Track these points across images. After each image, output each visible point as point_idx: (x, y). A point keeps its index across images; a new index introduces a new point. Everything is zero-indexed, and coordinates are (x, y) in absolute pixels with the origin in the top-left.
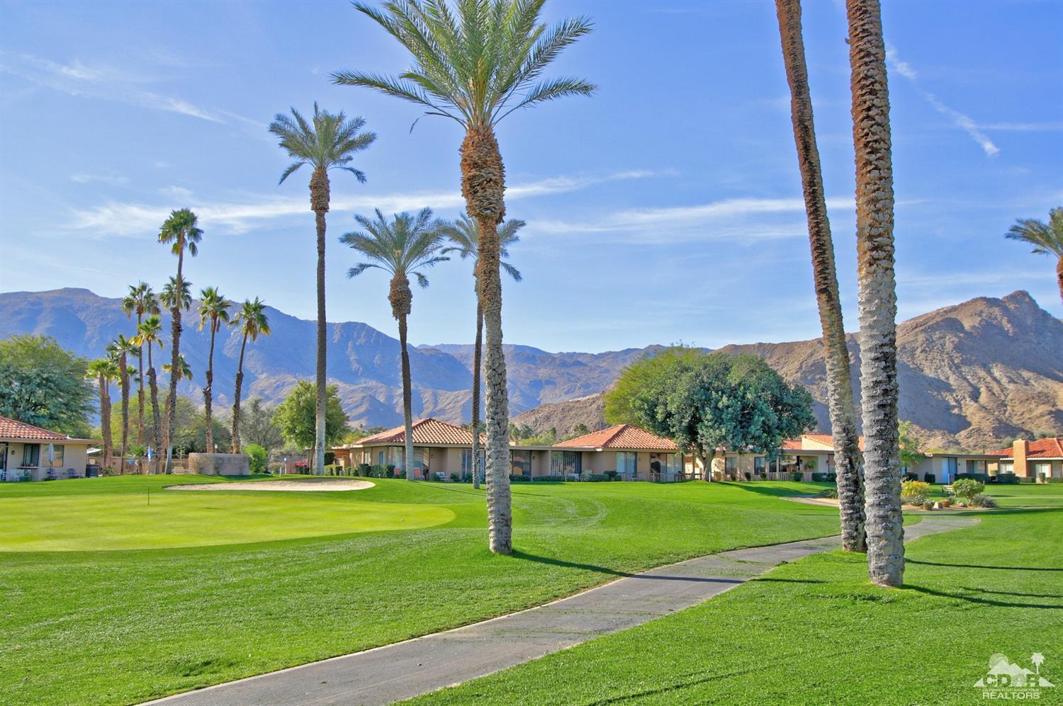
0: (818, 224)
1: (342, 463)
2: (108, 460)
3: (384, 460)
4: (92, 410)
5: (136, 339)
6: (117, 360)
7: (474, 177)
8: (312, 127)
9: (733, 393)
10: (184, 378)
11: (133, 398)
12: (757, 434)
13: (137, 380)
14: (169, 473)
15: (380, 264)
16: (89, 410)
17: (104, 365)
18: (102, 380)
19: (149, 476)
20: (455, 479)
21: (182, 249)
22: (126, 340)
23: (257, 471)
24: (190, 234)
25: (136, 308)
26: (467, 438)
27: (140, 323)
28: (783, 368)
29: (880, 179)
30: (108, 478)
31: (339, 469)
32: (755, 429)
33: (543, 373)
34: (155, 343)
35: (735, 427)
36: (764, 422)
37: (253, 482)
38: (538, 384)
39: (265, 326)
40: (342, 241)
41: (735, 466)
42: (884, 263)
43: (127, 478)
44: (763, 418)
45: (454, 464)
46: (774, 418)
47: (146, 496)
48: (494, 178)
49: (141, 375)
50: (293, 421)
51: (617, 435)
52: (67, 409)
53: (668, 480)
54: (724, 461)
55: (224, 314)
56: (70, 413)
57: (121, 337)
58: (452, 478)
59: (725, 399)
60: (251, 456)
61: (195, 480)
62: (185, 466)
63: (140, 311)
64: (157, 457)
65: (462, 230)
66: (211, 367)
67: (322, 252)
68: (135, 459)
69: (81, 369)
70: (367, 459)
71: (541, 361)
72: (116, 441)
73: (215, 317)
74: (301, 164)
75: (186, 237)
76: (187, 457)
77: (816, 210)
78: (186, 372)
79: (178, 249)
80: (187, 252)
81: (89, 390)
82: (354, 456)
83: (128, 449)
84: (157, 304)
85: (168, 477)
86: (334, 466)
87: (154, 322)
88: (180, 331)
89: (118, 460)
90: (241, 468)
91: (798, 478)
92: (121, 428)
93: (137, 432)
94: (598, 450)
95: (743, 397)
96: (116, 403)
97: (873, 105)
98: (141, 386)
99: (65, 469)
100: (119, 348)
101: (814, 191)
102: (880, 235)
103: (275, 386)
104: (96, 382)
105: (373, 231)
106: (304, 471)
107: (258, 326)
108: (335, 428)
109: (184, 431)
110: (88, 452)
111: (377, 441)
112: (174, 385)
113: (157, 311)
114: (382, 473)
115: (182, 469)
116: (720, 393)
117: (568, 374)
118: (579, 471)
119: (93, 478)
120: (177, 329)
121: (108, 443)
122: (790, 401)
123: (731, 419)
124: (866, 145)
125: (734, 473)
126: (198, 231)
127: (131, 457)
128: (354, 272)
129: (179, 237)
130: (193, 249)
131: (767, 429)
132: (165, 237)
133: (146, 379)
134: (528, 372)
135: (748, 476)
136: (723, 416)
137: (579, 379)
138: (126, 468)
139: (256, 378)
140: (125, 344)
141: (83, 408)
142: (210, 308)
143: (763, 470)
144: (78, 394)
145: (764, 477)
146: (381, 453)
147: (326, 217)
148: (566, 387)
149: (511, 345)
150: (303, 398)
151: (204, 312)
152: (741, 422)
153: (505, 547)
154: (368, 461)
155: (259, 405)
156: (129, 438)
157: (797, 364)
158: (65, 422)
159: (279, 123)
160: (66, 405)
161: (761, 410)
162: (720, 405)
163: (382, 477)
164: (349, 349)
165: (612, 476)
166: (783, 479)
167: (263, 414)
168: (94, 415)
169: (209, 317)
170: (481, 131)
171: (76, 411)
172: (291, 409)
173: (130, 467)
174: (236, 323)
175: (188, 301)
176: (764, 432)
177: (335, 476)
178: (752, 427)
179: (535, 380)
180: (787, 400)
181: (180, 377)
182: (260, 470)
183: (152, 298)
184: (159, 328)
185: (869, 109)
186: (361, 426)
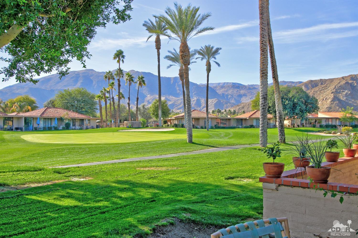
0: (272, 60)
1: (169, 123)
2: (102, 123)
3: (181, 123)
4: (97, 109)
5: (108, 88)
6: (103, 94)
7: (182, 55)
8: (155, 24)
9: (290, 100)
10: (122, 99)
11: (108, 105)
12: (298, 112)
13: (109, 100)
14: (119, 127)
15: (176, 64)
16: (96, 109)
17: (100, 96)
18: (99, 100)
19: (113, 128)
20: (202, 128)
21: (120, 62)
22: (105, 89)
23: (144, 126)
24: (122, 57)
25: (108, 78)
26: (205, 116)
27: (109, 84)
28: (328, 88)
29: (264, 58)
30: (102, 128)
31: (168, 125)
32: (297, 111)
33: (242, 92)
34: (113, 89)
35: (290, 110)
36: (300, 109)
37: (141, 129)
38: (240, 96)
39: (144, 83)
40: (165, 58)
41: (294, 123)
42: (265, 77)
43: (107, 128)
44: (300, 107)
45: (202, 123)
46: (304, 107)
47: (112, 133)
48: (187, 55)
49: (110, 98)
50: (154, 111)
51: (254, 114)
52: (90, 109)
53: (271, 127)
54: (291, 121)
55: (132, 80)
56: (91, 110)
57: (104, 88)
58: (201, 127)
59: (287, 102)
60: (142, 122)
61: (126, 129)
62: (123, 125)
63: (109, 79)
64: (115, 122)
65: (202, 52)
66: (129, 96)
67: (159, 62)
68: (110, 123)
69: (93, 97)
70: (176, 122)
71: (242, 88)
72: (104, 118)
73: (130, 81)
74: (152, 35)
75: (121, 58)
76: (124, 122)
77: (272, 57)
78: (123, 97)
79: (119, 62)
80: (121, 62)
81: (95, 103)
82: (172, 121)
83: (107, 120)
84: (114, 76)
85: (118, 128)
86: (167, 124)
87: (113, 83)
88: (120, 86)
89: (105, 124)
90: (139, 125)
91: (314, 126)
92: (105, 114)
93: (110, 115)
94: (247, 118)
95: (293, 101)
96: (103, 106)
97: (263, 40)
98: (110, 101)
99: (90, 126)
100: (103, 91)
101: (271, 52)
102: (264, 70)
103: (152, 99)
104: (98, 101)
105: (173, 55)
106: (158, 126)
107: (142, 83)
108: (166, 113)
109: (124, 114)
110: (97, 121)
111: (179, 117)
112: (119, 101)
113: (114, 79)
114: (180, 126)
115: (122, 126)
116: (286, 100)
117: (251, 92)
118: (242, 125)
119: (98, 129)
120: (119, 85)
121: (102, 119)
122: (310, 102)
123: (289, 108)
124: (262, 50)
125: (294, 125)
126: (124, 56)
127: (108, 123)
128: (168, 67)
129: (119, 58)
130: (123, 61)
131: (302, 111)
132: (115, 58)
133: (111, 100)
134: (237, 92)
135: (298, 126)
136: (287, 107)
137: (255, 94)
138: (107, 126)
139: (146, 97)
140: (105, 90)
141: (94, 109)
142: (128, 78)
143: (303, 124)
144: (93, 105)
145: (303, 126)
146: (180, 120)
147: (160, 51)
148: (250, 97)
149: (231, 83)
150: (157, 104)
151: (127, 80)
152: (293, 109)
153: (191, 141)
154: (176, 123)
155: (145, 106)
156: (108, 117)
157: (334, 87)
158: (90, 113)
159: (146, 23)
160: (90, 108)
161: (299, 105)
162: (286, 103)
163: (180, 127)
164: (176, 86)
165: (252, 126)
166: (309, 127)
167: (146, 109)
168: (97, 110)
169: (128, 81)
170: (184, 43)
171: (93, 110)
172: (153, 107)
173: (108, 126)
174: (136, 82)
175: (123, 75)
176: (300, 112)
177: (167, 127)
178: (296, 110)
179: (239, 95)
180: (309, 101)
181: (121, 98)
182: (145, 125)
183: (112, 75)
184: (114, 85)
185: (262, 41)
186: (180, 111)
